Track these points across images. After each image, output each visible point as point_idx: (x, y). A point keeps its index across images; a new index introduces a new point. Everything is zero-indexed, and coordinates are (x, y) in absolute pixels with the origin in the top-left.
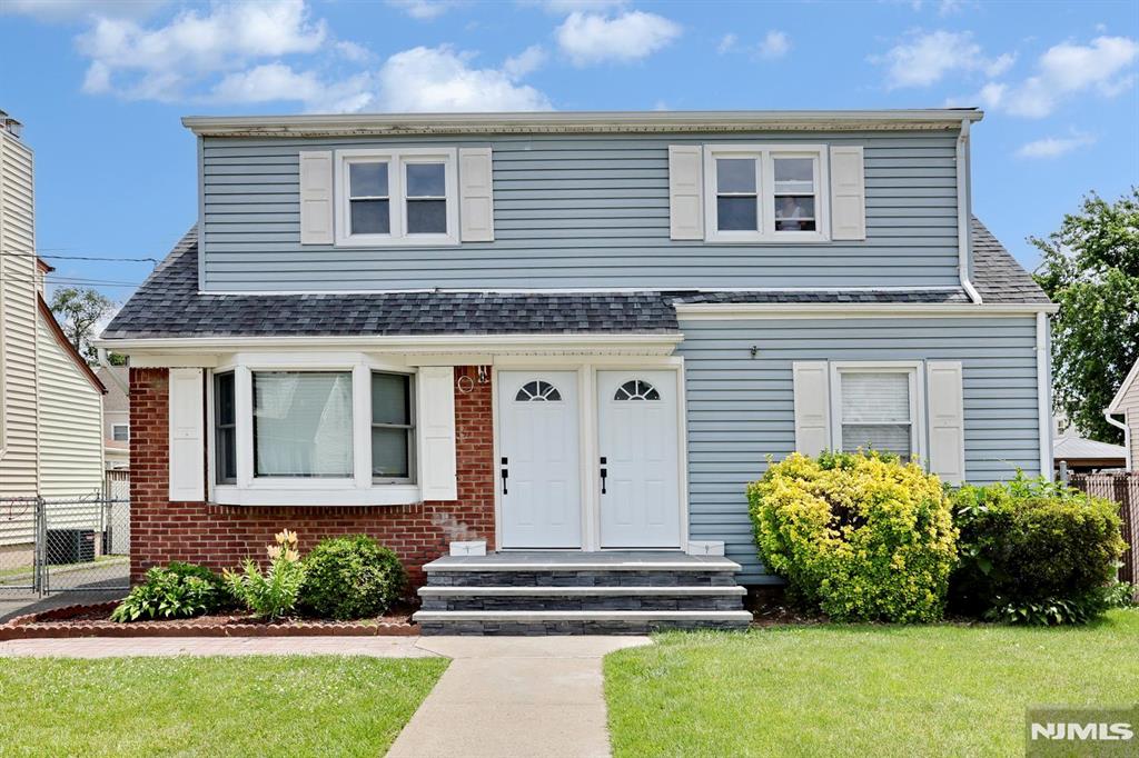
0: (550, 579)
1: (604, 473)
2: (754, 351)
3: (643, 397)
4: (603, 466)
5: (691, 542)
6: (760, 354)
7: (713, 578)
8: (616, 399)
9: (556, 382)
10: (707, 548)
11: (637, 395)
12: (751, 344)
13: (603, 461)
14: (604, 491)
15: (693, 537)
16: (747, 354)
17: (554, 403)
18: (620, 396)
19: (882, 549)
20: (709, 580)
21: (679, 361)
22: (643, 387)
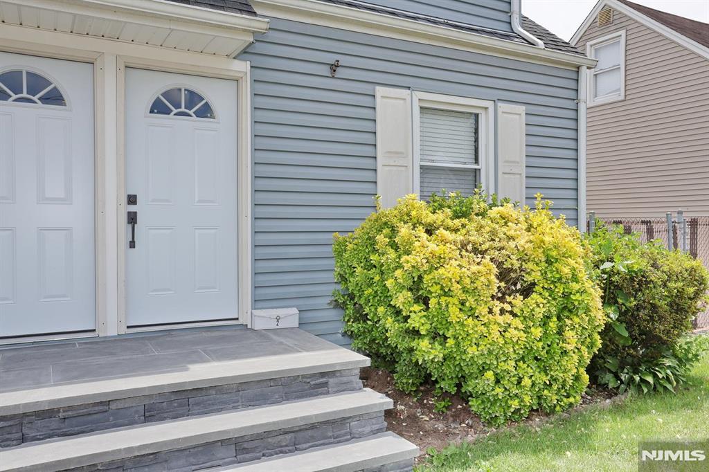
0: (54, 423)
1: (132, 219)
2: (334, 67)
3: (191, 112)
4: (132, 208)
5: (256, 312)
6: (341, 72)
7: (332, 381)
8: (152, 112)
9: (58, 76)
10: (278, 319)
11: (183, 109)
12: (331, 59)
13: (132, 200)
14: (132, 244)
15: (259, 304)
16: (325, 71)
17: (52, 110)
18: (158, 108)
19: (553, 324)
20: (325, 384)
21: (242, 67)
22: (193, 97)
